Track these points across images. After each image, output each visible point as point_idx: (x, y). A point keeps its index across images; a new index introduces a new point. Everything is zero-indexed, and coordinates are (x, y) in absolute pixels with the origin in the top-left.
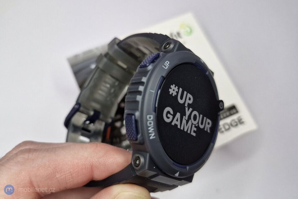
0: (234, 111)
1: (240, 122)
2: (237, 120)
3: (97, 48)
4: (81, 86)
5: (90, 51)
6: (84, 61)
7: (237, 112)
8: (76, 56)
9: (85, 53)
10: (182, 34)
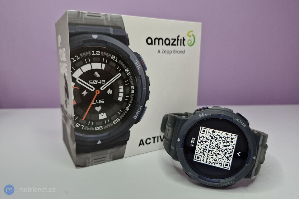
10: (185, 42)
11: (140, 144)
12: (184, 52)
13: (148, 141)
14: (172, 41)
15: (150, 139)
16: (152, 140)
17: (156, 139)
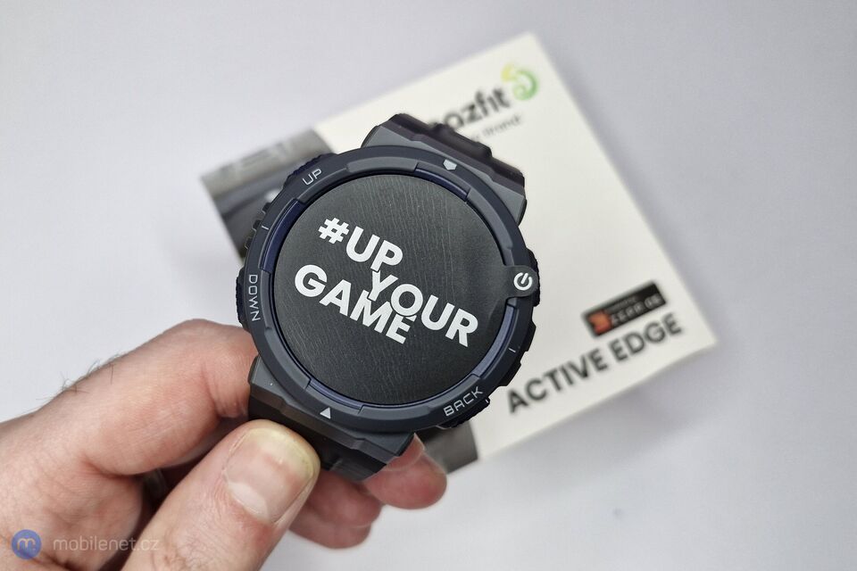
0: (655, 300)
1: (672, 328)
2: (662, 325)
3: (280, 145)
4: (242, 252)
5: (262, 154)
6: (247, 183)
7: (663, 302)
8: (225, 170)
9: (247, 160)
10: (509, 95)
11: (514, 407)
12: (516, 120)
13: (537, 390)
14: (466, 115)
15: (537, 382)
16: (548, 385)
17: (561, 378)
